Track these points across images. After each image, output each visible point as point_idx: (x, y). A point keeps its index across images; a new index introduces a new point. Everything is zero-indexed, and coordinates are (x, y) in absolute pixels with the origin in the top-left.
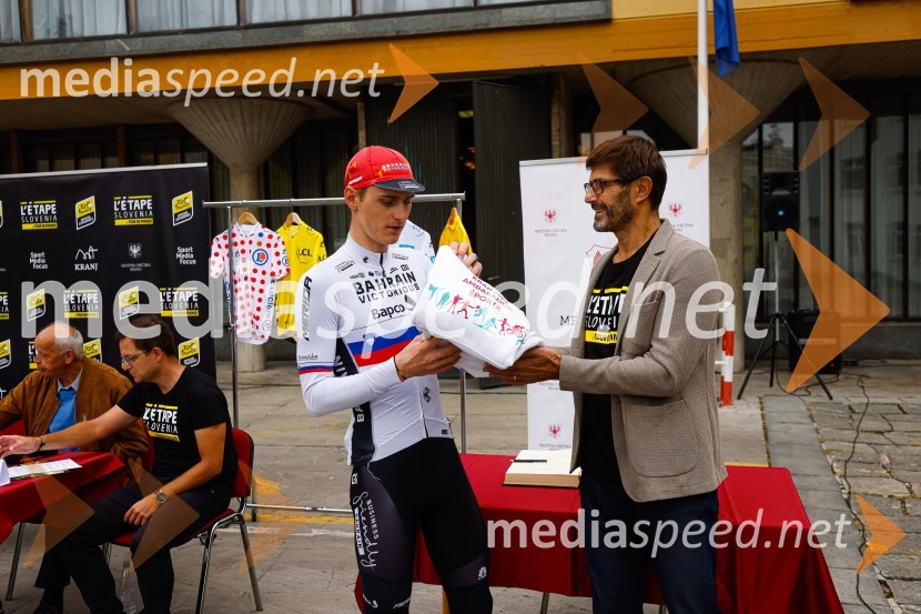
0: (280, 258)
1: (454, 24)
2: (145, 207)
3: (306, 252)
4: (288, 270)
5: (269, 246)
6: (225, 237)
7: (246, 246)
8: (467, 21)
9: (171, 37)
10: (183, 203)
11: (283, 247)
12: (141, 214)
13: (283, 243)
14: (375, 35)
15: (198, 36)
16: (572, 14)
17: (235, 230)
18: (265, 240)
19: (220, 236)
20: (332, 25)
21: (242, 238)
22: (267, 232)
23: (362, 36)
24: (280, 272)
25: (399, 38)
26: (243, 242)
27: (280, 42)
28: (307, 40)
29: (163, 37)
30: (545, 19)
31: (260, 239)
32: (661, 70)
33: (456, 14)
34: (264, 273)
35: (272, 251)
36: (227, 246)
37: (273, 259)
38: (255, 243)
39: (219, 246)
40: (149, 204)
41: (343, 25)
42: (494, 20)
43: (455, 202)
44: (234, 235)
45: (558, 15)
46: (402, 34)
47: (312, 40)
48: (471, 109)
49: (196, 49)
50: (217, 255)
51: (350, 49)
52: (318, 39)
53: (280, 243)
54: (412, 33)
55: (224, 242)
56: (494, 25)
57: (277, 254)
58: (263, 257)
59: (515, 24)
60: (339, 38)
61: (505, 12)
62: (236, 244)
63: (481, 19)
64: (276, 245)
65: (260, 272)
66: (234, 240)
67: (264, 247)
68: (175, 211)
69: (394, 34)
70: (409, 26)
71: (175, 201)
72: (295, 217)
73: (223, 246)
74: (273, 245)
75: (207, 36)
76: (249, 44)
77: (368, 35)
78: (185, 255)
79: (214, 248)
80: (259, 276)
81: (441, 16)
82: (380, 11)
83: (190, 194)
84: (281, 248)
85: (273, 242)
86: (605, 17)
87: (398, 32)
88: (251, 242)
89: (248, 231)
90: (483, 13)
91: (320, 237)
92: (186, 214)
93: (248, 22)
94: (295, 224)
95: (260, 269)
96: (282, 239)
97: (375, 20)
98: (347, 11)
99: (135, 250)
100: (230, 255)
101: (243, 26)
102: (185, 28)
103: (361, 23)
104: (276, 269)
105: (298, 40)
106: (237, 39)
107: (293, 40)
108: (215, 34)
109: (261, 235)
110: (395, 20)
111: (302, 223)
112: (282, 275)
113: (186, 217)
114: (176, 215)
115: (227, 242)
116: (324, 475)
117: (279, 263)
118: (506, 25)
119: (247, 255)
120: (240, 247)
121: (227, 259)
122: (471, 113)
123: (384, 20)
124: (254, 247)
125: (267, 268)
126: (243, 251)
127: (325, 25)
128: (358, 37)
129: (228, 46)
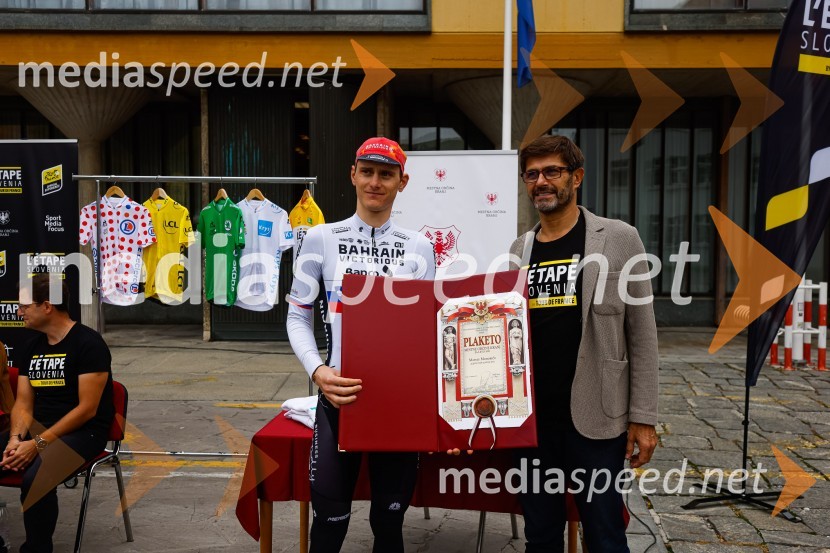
0: (147, 228)
1: (294, 25)
2: (14, 177)
3: (172, 224)
4: (154, 240)
5: (136, 217)
6: (93, 208)
7: (114, 217)
8: (304, 23)
9: (17, 15)
10: (53, 175)
11: (149, 219)
12: (10, 183)
13: (149, 215)
14: (220, 29)
15: (45, 16)
16: (397, 24)
17: (103, 202)
18: (132, 212)
19: (88, 207)
20: (178, 16)
21: (110, 210)
22: (134, 204)
23: (208, 29)
24: (147, 241)
25: (243, 33)
26: (110, 213)
27: (128, 29)
28: (154, 28)
29: (9, 14)
30: (373, 27)
31: (127, 211)
32: (471, 79)
33: (295, 16)
34: (131, 241)
35: (139, 222)
36: (94, 216)
37: (140, 229)
38: (122, 214)
39: (87, 216)
40: (18, 175)
41: (189, 17)
42: (329, 24)
43: (308, 185)
44: (102, 206)
45: (385, 24)
46: (244, 30)
47: (159, 29)
48: (307, 101)
49: (44, 28)
50: (85, 224)
51: (196, 40)
52: (165, 29)
53: (146, 215)
54: (254, 30)
55: (92, 213)
56: (329, 29)
57: (144, 225)
58: (130, 227)
59: (347, 29)
60: (186, 29)
61: (339, 17)
62: (104, 215)
63: (318, 23)
64: (143, 217)
65: (127, 240)
66: (102, 211)
67: (131, 218)
68: (44, 182)
69: (237, 29)
70: (253, 24)
71: (44, 173)
72: (162, 192)
73: (91, 215)
74: (139, 217)
75: (55, 17)
76: (97, 27)
77: (213, 29)
78: (53, 223)
79: (83, 218)
80: (126, 244)
81: (282, 16)
82: (225, 7)
83: (59, 168)
84: (147, 220)
85: (139, 214)
86: (425, 30)
87: (241, 28)
88: (118, 213)
89: (117, 204)
90: (319, 17)
91: (186, 212)
92: (56, 186)
93: (96, 7)
94: (160, 198)
95: (127, 238)
96: (148, 212)
97: (220, 16)
98: (193, 4)
99: (4, 217)
100: (98, 224)
101: (91, 10)
102: (32, 7)
103: (207, 17)
104: (142, 238)
105: (146, 28)
106: (85, 22)
107: (141, 28)
108: (62, 16)
109: (128, 207)
110: (238, 17)
111: (168, 197)
112: (148, 244)
113: (56, 188)
114: (45, 186)
115: (95, 212)
116: (175, 425)
117: (145, 233)
118: (340, 30)
119: (115, 226)
120: (107, 218)
121: (95, 228)
122: (306, 105)
123: (229, 16)
124: (121, 218)
125: (134, 236)
126: (111, 221)
127: (171, 16)
128: (203, 29)
129: (76, 28)
